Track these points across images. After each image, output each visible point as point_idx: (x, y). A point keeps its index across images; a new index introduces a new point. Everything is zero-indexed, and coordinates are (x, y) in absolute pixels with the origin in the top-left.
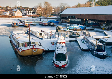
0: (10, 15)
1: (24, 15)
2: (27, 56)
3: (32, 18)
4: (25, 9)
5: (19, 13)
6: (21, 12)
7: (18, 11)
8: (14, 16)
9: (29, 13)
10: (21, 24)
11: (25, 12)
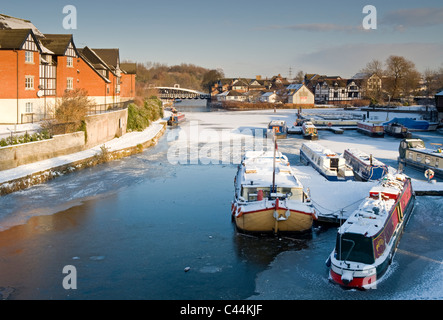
0: (277, 100)
1: (321, 101)
2: (257, 234)
3: (346, 109)
4: (325, 83)
5: (306, 94)
6: (314, 92)
7: (304, 88)
8: (288, 104)
9: (336, 95)
10: (298, 129)
11: (324, 91)
